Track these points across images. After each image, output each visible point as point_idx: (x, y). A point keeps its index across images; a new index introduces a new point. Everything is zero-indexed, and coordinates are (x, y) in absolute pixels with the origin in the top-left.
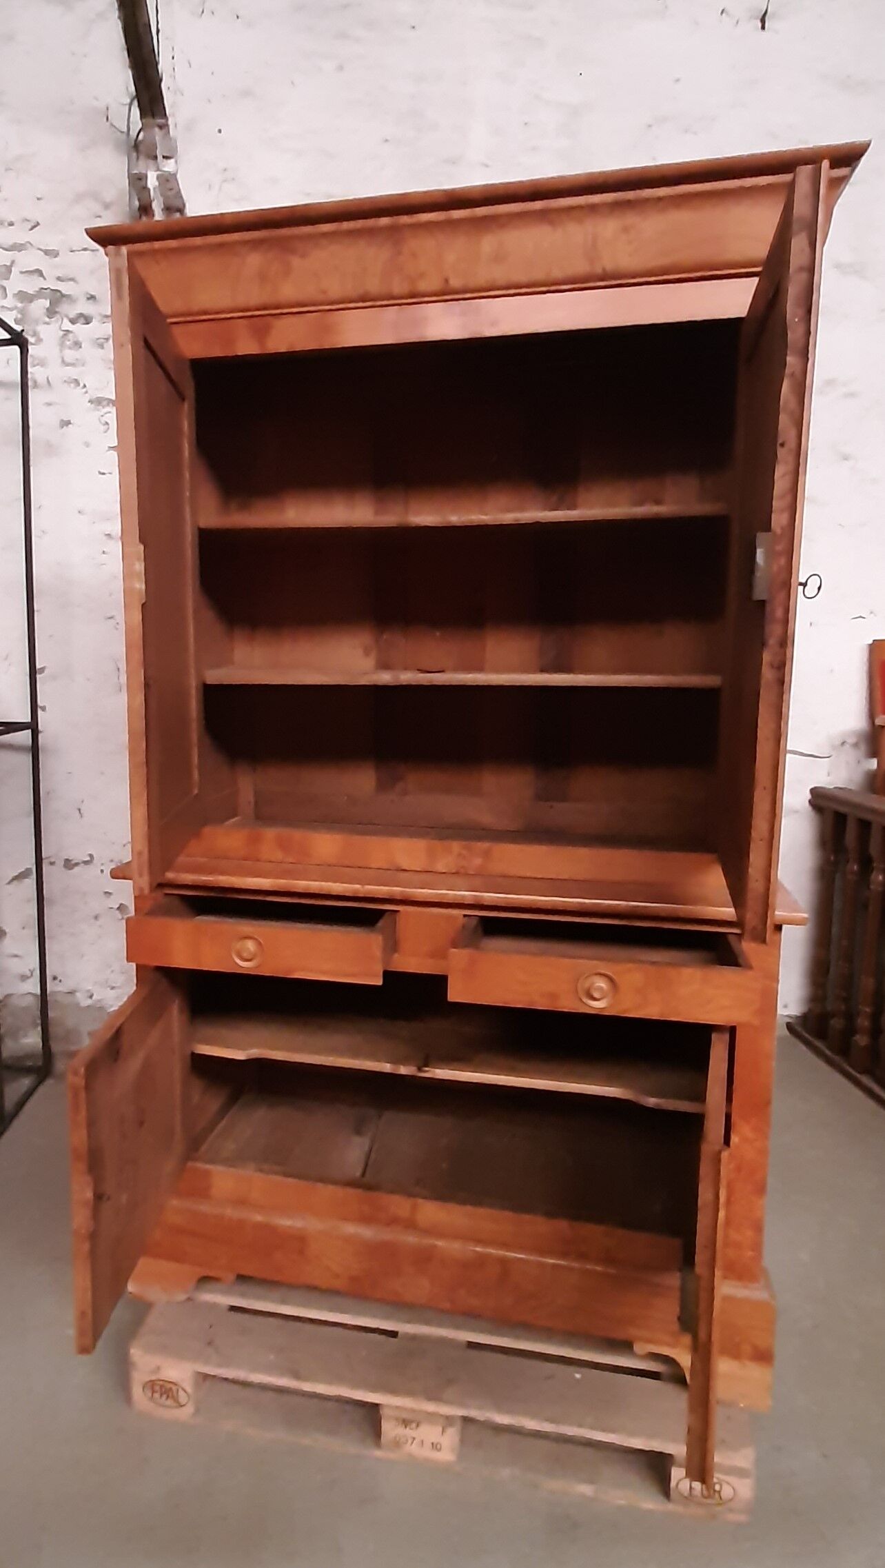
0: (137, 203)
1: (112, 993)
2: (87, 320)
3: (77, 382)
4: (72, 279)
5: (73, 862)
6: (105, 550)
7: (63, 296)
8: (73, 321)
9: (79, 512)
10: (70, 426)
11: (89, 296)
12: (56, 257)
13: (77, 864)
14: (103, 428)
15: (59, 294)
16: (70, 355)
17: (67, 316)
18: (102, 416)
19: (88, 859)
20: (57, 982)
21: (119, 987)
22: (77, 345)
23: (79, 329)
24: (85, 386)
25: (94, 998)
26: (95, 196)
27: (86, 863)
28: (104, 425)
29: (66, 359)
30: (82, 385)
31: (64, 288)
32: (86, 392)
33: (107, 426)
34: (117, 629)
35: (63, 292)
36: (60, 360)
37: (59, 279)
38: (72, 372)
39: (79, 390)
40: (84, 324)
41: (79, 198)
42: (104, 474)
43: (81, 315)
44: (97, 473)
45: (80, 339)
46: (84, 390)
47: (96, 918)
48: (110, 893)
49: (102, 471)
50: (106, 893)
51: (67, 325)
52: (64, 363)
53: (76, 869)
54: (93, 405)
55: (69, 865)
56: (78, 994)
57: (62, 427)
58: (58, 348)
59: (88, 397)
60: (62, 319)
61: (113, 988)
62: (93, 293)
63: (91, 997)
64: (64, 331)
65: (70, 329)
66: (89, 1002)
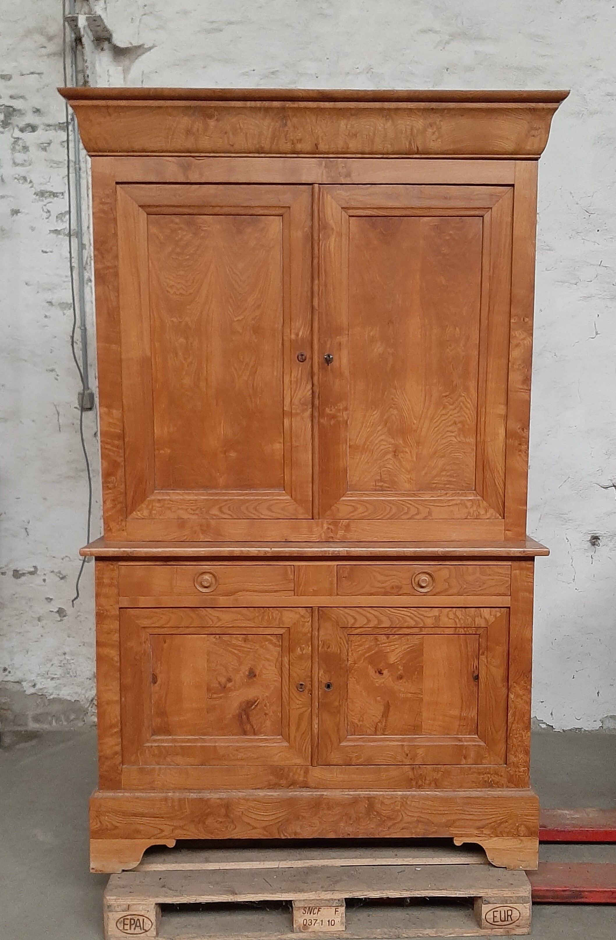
0: (73, 36)
1: (52, 684)
2: (33, 128)
3: (25, 179)
4: (22, 97)
5: (20, 572)
6: (47, 314)
7: (14, 110)
8: (22, 130)
9: (27, 284)
10: (19, 214)
11: (35, 110)
12: (9, 80)
13: (24, 574)
14: (45, 215)
15: (11, 109)
16: (20, 157)
17: (17, 126)
18: (45, 205)
19: (32, 569)
20: (7, 673)
21: (58, 679)
22: (26, 149)
23: (28, 137)
24: (31, 182)
25: (37, 687)
26: (41, 31)
27: (32, 573)
28: (46, 212)
29: (16, 161)
30: (29, 180)
31: (17, 104)
32: (32, 187)
33: (48, 214)
34: (57, 379)
35: (15, 107)
36: (11, 162)
37: (11, 97)
38: (21, 171)
39: (27, 186)
40: (31, 132)
41: (29, 33)
42: (46, 252)
43: (29, 125)
44: (41, 251)
45: (27, 144)
46: (30, 185)
47: (39, 619)
48: (51, 599)
49: (45, 250)
50: (47, 599)
51: (17, 133)
52: (15, 164)
53: (23, 578)
54: (38, 197)
55: (17, 574)
56: (24, 684)
57: (13, 215)
58: (10, 151)
59: (33, 190)
60: (14, 129)
61: (52, 679)
62: (38, 108)
63: (34, 686)
64: (15, 138)
65: (20, 137)
66: (32, 690)
